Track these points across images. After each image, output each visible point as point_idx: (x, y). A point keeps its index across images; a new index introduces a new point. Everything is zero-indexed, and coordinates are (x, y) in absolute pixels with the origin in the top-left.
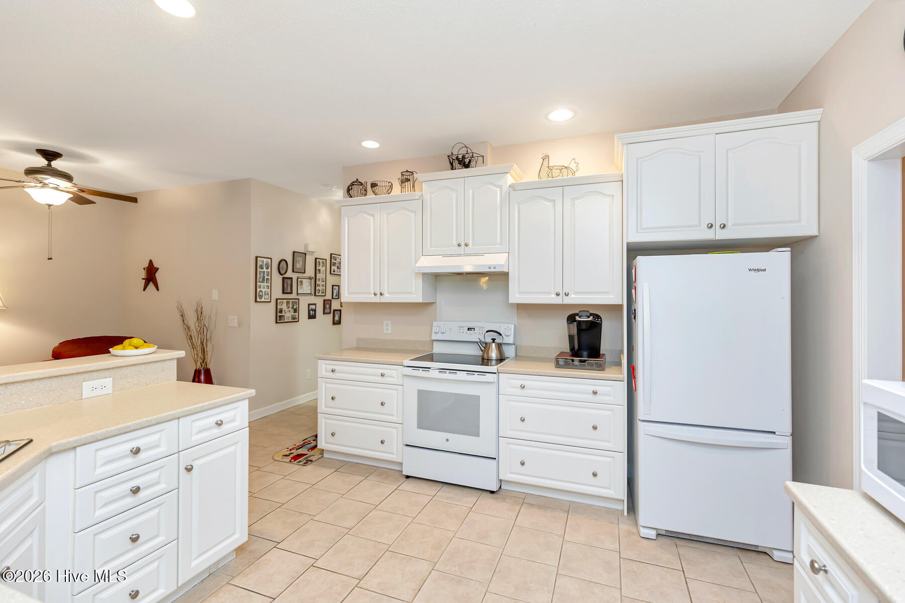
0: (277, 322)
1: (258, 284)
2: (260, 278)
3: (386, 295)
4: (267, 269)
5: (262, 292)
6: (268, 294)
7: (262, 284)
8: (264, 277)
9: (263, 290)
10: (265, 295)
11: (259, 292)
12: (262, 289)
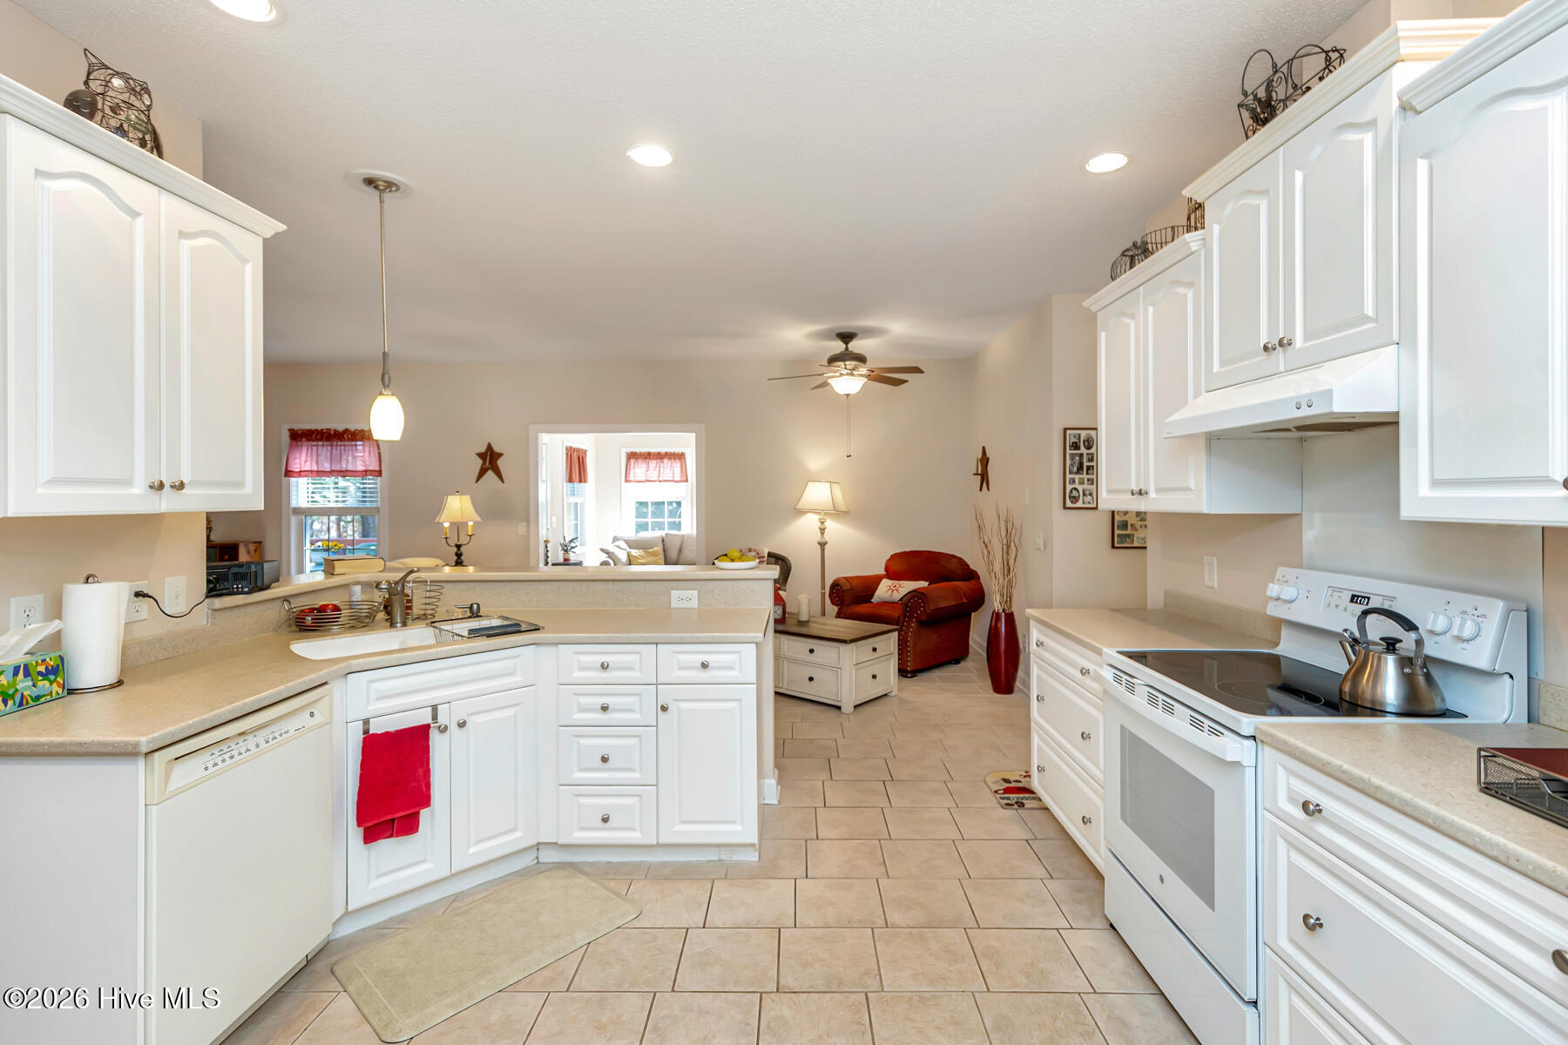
0: (1113, 547)
1: (1069, 476)
2: (1072, 465)
3: (1152, 494)
4: (1089, 448)
5: (1078, 491)
6: (1091, 494)
7: (1077, 477)
8: (1081, 464)
9: (1080, 488)
10: (1084, 495)
11: (1071, 491)
12: (1077, 486)
